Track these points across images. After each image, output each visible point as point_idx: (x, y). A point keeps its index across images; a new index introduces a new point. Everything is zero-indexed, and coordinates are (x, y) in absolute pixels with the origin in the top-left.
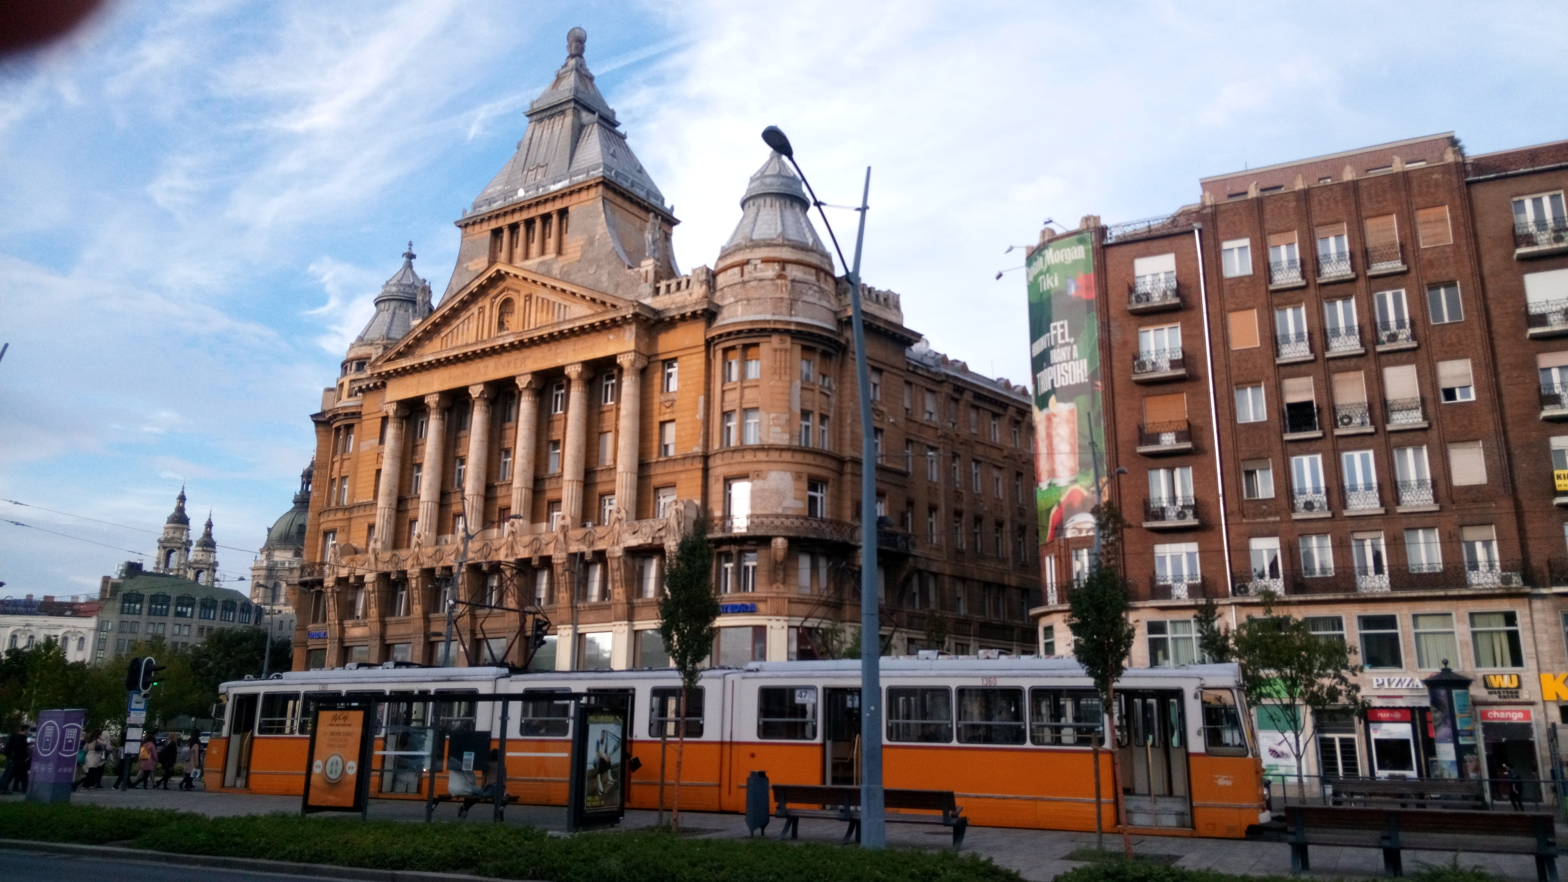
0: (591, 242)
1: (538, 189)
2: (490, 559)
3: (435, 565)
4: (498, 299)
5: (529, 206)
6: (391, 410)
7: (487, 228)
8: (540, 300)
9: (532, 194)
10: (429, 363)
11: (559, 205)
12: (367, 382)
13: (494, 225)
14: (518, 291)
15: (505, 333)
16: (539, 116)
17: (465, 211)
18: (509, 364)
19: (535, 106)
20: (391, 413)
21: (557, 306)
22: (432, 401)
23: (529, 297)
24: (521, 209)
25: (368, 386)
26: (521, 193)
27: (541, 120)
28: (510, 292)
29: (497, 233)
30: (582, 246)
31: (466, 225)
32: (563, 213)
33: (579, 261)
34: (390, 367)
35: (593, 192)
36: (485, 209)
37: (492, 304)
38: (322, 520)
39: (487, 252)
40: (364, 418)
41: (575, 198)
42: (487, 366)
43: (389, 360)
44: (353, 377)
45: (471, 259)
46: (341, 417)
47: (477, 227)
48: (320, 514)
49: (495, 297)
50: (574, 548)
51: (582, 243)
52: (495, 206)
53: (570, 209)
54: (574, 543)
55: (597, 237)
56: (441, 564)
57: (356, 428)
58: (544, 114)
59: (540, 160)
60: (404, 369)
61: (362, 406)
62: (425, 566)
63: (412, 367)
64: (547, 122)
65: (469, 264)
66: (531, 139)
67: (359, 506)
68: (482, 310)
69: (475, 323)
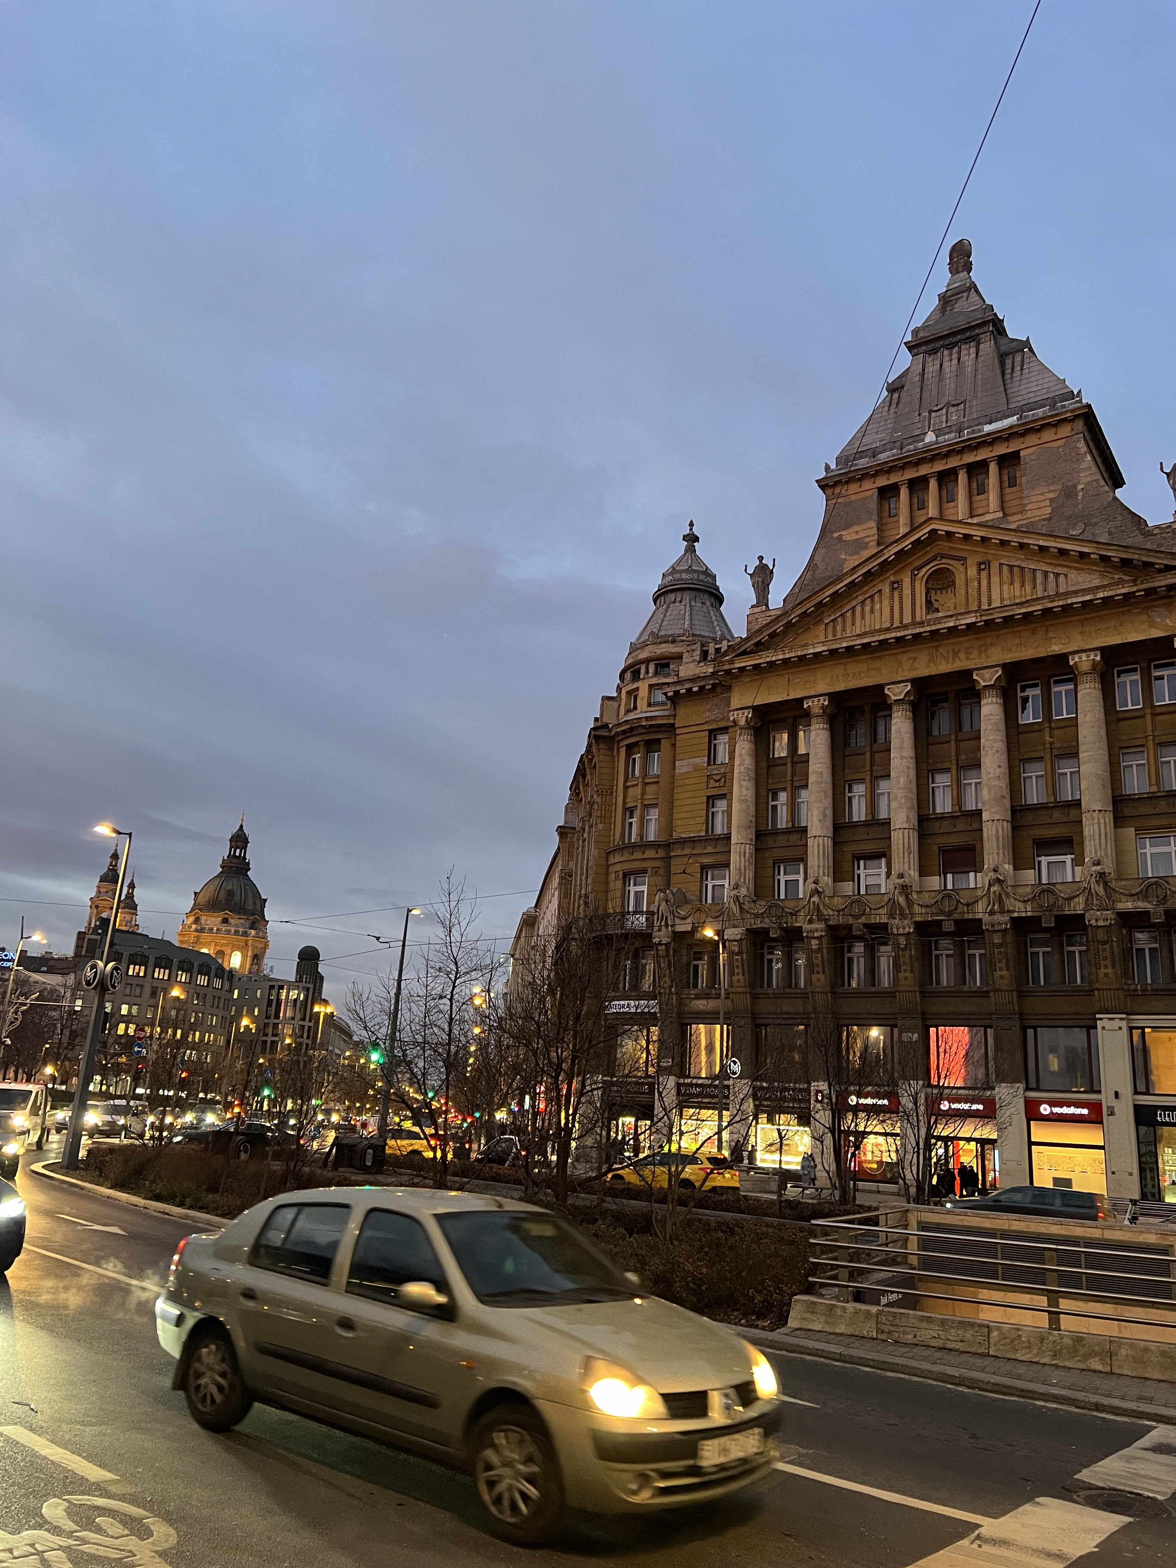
0: (1069, 493)
1: (960, 431)
2: (956, 916)
3: (851, 920)
4: (924, 570)
5: (947, 455)
6: (742, 718)
7: (870, 487)
8: (1005, 568)
9: (950, 438)
10: (816, 655)
11: (1002, 449)
12: (688, 686)
13: (882, 481)
14: (963, 560)
15: (940, 614)
16: (931, 346)
17: (827, 468)
18: (956, 654)
19: (921, 335)
20: (742, 722)
21: (1039, 575)
22: (815, 705)
23: (984, 565)
24: (933, 459)
25: (689, 690)
26: (930, 437)
27: (934, 351)
28: (943, 561)
29: (888, 493)
30: (1052, 500)
31: (836, 484)
32: (1009, 461)
33: (1049, 519)
34: (747, 662)
35: (1065, 431)
36: (863, 462)
37: (913, 577)
38: (612, 860)
39: (875, 517)
40: (678, 731)
41: (1032, 440)
42: (914, 659)
43: (744, 653)
44: (654, 681)
45: (847, 526)
46: (640, 731)
47: (854, 487)
48: (608, 854)
49: (919, 568)
50: (1127, 905)
51: (1052, 495)
52: (883, 457)
53: (1022, 453)
54: (1123, 898)
55: (1080, 487)
56: (863, 920)
57: (665, 745)
58: (938, 345)
59: (948, 397)
60: (772, 664)
61: (675, 715)
62: (831, 923)
63: (785, 661)
64: (946, 352)
65: (843, 533)
66: (923, 374)
67: (684, 842)
68: (896, 586)
69: (886, 603)
